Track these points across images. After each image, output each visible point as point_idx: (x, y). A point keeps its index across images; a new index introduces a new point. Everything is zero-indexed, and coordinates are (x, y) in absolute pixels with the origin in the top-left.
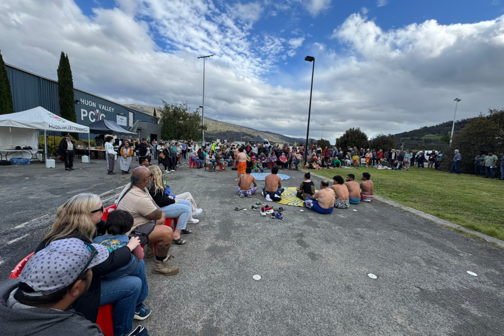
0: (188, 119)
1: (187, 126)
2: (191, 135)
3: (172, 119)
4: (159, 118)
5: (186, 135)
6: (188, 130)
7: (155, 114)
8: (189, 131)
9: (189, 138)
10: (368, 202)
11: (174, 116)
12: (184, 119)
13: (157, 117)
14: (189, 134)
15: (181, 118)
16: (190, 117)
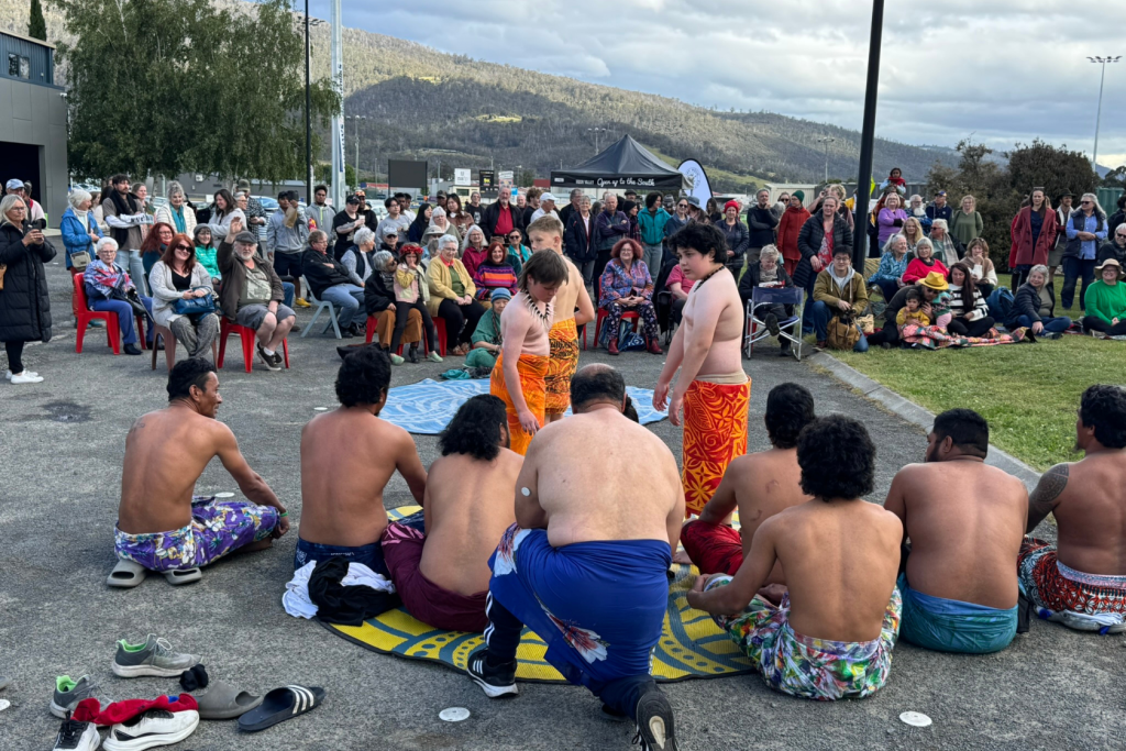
0: (224, 48)
1: (215, 91)
2: (239, 147)
3: (129, 52)
4: (63, 49)
5: (211, 142)
6: (223, 111)
7: (37, 26)
8: (231, 118)
9: (233, 160)
10: (1103, 631)
11: (141, 34)
12: (204, 49)
13: (49, 43)
14: (230, 138)
15: (188, 41)
16: (239, 36)
